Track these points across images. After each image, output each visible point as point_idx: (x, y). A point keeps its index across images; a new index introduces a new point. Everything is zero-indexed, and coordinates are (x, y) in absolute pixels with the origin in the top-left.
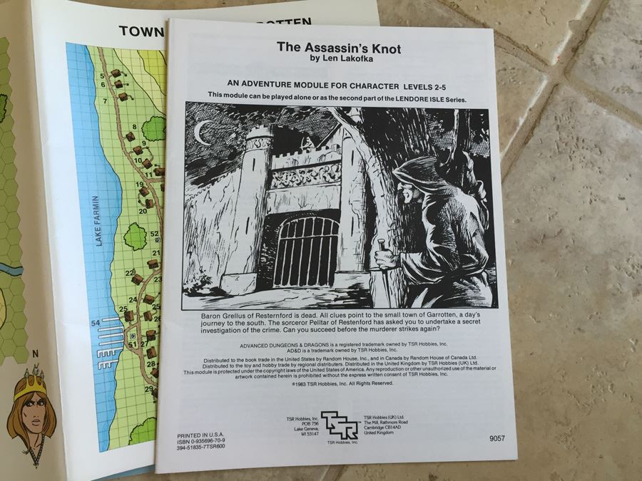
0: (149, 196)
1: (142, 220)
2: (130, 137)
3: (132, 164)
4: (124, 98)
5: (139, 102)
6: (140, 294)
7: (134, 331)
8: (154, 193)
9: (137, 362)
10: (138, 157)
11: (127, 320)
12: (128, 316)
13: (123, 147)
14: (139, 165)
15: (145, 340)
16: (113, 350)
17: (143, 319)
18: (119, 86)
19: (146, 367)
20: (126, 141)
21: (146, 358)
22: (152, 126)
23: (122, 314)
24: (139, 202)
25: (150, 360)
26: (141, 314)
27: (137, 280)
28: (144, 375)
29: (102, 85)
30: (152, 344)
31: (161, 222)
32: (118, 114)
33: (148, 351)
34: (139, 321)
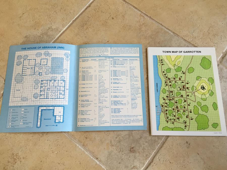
1: (165, 88)
2: (164, 72)
3: (164, 77)
4: (163, 65)
5: (166, 65)
6: (165, 102)
7: (163, 109)
8: (168, 83)
9: (164, 115)
12: (162, 106)
14: (165, 77)
15: (165, 111)
18: (162, 62)
19: (166, 116)
20: (163, 73)
22: (168, 70)
23: (161, 105)
24: (165, 84)
27: (164, 99)
28: (165, 118)
29: (159, 62)
30: (167, 112)
31: (169, 89)
32: (162, 68)
33: (166, 113)
34: (164, 107)
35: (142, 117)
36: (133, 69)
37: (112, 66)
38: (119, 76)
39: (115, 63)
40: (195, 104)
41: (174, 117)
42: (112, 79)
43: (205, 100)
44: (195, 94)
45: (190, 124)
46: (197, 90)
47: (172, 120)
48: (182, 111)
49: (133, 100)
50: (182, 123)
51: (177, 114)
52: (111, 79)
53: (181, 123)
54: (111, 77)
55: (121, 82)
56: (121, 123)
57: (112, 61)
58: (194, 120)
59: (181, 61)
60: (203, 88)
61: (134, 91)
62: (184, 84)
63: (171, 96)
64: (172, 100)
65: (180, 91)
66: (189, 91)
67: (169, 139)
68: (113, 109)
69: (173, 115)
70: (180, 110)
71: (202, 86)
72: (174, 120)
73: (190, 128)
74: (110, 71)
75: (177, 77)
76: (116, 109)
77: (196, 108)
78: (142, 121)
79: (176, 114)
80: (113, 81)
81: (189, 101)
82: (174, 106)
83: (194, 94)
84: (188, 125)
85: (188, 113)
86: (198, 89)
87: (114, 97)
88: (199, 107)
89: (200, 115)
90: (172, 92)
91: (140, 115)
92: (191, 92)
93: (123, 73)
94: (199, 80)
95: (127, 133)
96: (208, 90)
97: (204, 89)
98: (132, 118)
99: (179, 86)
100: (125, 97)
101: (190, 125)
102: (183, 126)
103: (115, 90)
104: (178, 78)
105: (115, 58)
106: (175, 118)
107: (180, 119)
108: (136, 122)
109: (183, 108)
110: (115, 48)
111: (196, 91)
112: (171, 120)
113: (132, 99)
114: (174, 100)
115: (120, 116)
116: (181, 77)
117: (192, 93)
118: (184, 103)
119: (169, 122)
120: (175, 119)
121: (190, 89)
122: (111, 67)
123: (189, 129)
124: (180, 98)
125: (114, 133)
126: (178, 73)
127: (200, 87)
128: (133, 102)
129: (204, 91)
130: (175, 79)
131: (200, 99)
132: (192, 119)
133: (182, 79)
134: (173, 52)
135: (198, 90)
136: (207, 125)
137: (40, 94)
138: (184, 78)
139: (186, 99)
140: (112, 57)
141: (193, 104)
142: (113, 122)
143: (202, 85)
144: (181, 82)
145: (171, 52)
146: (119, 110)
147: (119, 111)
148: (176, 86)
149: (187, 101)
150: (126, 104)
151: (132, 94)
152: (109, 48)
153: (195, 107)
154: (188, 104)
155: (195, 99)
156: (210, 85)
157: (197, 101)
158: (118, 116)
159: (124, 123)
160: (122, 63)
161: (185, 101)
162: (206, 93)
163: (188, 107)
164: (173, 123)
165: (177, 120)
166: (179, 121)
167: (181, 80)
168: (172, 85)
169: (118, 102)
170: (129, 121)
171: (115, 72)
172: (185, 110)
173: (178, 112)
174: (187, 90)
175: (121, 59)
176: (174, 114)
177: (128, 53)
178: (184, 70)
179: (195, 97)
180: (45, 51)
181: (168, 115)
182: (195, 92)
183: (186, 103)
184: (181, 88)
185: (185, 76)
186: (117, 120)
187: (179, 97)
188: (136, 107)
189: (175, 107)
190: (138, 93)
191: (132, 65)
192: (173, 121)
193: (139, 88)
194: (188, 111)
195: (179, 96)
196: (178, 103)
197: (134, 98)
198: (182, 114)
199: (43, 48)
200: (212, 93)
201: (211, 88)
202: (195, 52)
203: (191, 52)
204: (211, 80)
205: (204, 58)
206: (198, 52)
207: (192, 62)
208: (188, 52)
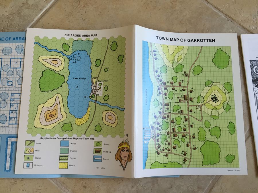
0: (160, 91)
1: (158, 98)
2: (157, 72)
3: (156, 80)
4: (156, 59)
5: (160, 61)
6: (156, 121)
7: (154, 133)
8: (162, 90)
9: (154, 143)
10: (158, 78)
11: (152, 129)
12: (152, 128)
13: (155, 74)
14: (158, 80)
15: (156, 136)
16: (148, 138)
17: (156, 129)
18: (155, 55)
19: (156, 145)
20: (155, 72)
21: (156, 142)
22: (163, 69)
23: (151, 127)
24: (158, 92)
25: (157, 143)
26: (156, 128)
27: (155, 117)
28: (155, 147)
29: (151, 54)
30: (158, 137)
31: (163, 99)
32: (154, 64)
33: (157, 140)
34: (155, 130)
40: (202, 124)
41: (169, 145)
43: (217, 118)
44: (201, 108)
46: (205, 102)
47: (165, 151)
48: (180, 136)
50: (180, 155)
51: (173, 140)
53: (178, 155)
58: (197, 151)
59: (184, 55)
60: (215, 99)
62: (185, 92)
63: (166, 111)
64: (167, 118)
65: (179, 104)
66: (192, 104)
69: (167, 143)
70: (178, 134)
71: (214, 96)
72: (169, 150)
75: (175, 81)
77: (201, 132)
79: (171, 141)
81: (192, 120)
82: (169, 128)
83: (200, 109)
84: (189, 157)
85: (190, 139)
86: (207, 101)
88: (207, 130)
89: (208, 143)
90: (168, 105)
92: (196, 106)
94: (210, 85)
96: (222, 102)
97: (216, 101)
99: (179, 96)
101: (192, 158)
102: (180, 160)
104: (178, 83)
106: (169, 147)
107: (177, 148)
109: (183, 131)
111: (204, 105)
112: (163, 150)
114: (169, 118)
116: (181, 82)
117: (198, 107)
118: (184, 122)
119: (161, 154)
120: (170, 148)
121: (195, 100)
124: (179, 115)
126: (177, 75)
127: (211, 97)
129: (217, 104)
130: (173, 84)
131: (210, 118)
132: (195, 149)
133: (183, 85)
135: (207, 103)
137: (10, 117)
138: (186, 83)
139: (187, 117)
141: (197, 125)
143: (213, 94)
144: (181, 88)
148: (174, 95)
149: (189, 119)
153: (201, 129)
154: (191, 124)
155: (202, 116)
156: (226, 94)
157: (204, 121)
161: (186, 120)
162: (220, 107)
163: (189, 129)
164: (166, 155)
165: (173, 150)
166: (175, 152)
167: (182, 87)
168: (168, 94)
172: (186, 134)
173: (174, 137)
174: (190, 102)
176: (169, 142)
178: (187, 69)
179: (202, 113)
180: (17, 44)
181: (159, 143)
182: (203, 105)
183: (187, 123)
184: (181, 99)
185: (189, 79)
187: (177, 114)
189: (171, 130)
192: (167, 151)
194: (190, 136)
195: (177, 112)
196: (175, 124)
198: (180, 140)
199: (14, 39)
200: (228, 107)
201: (228, 99)
202: (206, 40)
203: (200, 40)
204: (228, 87)
205: (219, 50)
206: (210, 40)
207: (200, 57)
208: (195, 40)
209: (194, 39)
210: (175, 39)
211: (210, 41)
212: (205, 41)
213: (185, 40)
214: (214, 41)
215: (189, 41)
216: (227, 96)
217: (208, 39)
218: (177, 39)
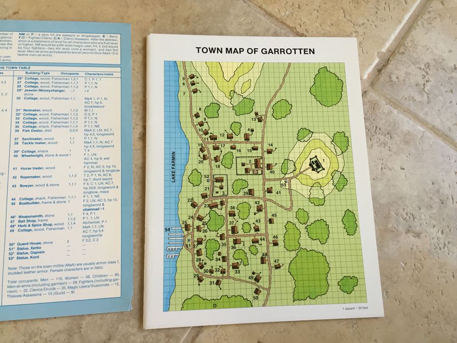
0: (205, 153)
1: (200, 167)
2: (197, 116)
3: (197, 132)
4: (195, 91)
5: (204, 94)
6: (195, 214)
7: (190, 237)
8: (208, 151)
9: (190, 257)
10: (200, 128)
11: (186, 230)
12: (187, 227)
13: (192, 122)
14: (201, 133)
15: (196, 243)
17: (196, 230)
18: (193, 84)
19: (195, 261)
20: (194, 118)
21: (196, 255)
22: (210, 109)
23: (183, 226)
24: (199, 156)
25: (198, 257)
26: (195, 227)
27: (194, 205)
28: (194, 266)
29: (184, 84)
30: (200, 246)
31: (211, 169)
32: (191, 101)
33: (197, 251)
34: (193, 231)
35: (117, 268)
36: (96, 105)
37: (22, 97)
38: (43, 129)
39: (33, 86)
40: (291, 217)
41: (224, 261)
42: (20, 141)
43: (320, 203)
44: (290, 185)
45: (270, 283)
46: (297, 172)
47: (215, 274)
48: (248, 241)
49: (89, 212)
50: (246, 282)
51: (232, 251)
52: (13, 141)
53: (243, 281)
54: (15, 135)
55: (51, 149)
56: (39, 292)
57: (23, 80)
58: (283, 271)
59: (254, 81)
60: (316, 165)
61: (94, 180)
62: (258, 153)
63: (217, 192)
64: (219, 207)
65: (244, 177)
66: (272, 176)
67: (203, 336)
68: (16, 246)
69: (218, 257)
70: (242, 239)
71: (314, 160)
72: (223, 272)
73: (272, 297)
74: (14, 112)
75: (237, 131)
76: (25, 246)
77: (291, 231)
78: (116, 280)
79: (228, 254)
80: (21, 147)
81: (271, 209)
82: (225, 226)
83: (287, 187)
84: (267, 286)
85: (268, 247)
86: (302, 170)
87: (20, 203)
88: (302, 228)
89: (304, 253)
90: (221, 180)
91: (112, 262)
92: (280, 179)
93: (61, 120)
94: (306, 139)
95: (62, 325)
96: (331, 171)
97: (319, 170)
98: (81, 275)
99: (244, 160)
100: (61, 200)
101: (273, 285)
102: (248, 290)
103: (26, 177)
104: (242, 135)
105: (33, 68)
106: (225, 265)
107: (241, 267)
108: (97, 286)
109: (253, 232)
110: (36, 35)
111: (295, 177)
112: (211, 272)
113: (87, 208)
114: (224, 206)
115: (40, 269)
116: (250, 133)
117: (283, 182)
118: (255, 214)
119: (207, 281)
120: (225, 267)
121: (276, 169)
122: (19, 98)
123: (267, 300)
124: (245, 200)
125: (15, 328)
126: (241, 119)
127: (308, 161)
128: (91, 217)
129: (320, 175)
130: (232, 138)
131: (307, 203)
132: (278, 267)
133: (252, 139)
134: (229, 51)
135: (301, 173)
136: (324, 283)
138: (260, 135)
139: (262, 203)
140: (24, 65)
141: (282, 218)
142: (11, 292)
143: (312, 155)
144: (250, 146)
145: (221, 52)
146: (37, 248)
147: (39, 250)
148: (234, 160)
149: (266, 207)
150: (66, 226)
151: (88, 190)
152: (16, 34)
153: (290, 225)
154: (270, 216)
155: (291, 200)
156: (337, 156)
157: (295, 209)
158: (33, 270)
159: (53, 292)
160: (59, 85)
161: (259, 209)
162: (326, 181)
163: (266, 227)
164: (218, 283)
165: (232, 272)
166: (237, 275)
167: (251, 143)
168: (221, 157)
169: (34, 221)
170: (69, 285)
171: (31, 115)
172: (259, 238)
173: (235, 244)
174: (267, 172)
175: (55, 72)
176: (224, 254)
177: (82, 51)
178: (260, 108)
179: (291, 195)
181: (202, 257)
182: (292, 178)
183: (261, 215)
184: (249, 166)
185: (264, 127)
186: (28, 282)
187: (241, 197)
188: (98, 233)
189: (227, 230)
190: (107, 185)
191: (93, 93)
192: (219, 274)
193: (113, 171)
194: (268, 241)
195: (241, 194)
196: (236, 217)
197: (94, 203)
198: (247, 250)
200: (342, 180)
201: (341, 165)
202: (298, 51)
203: (285, 51)
204: (342, 141)
205: (324, 70)
206: (305, 51)
207: (286, 84)
208: (276, 51)
209: (275, 49)
210: (236, 49)
211: (305, 53)
212: (295, 53)
213: (255, 50)
214: (314, 53)
215: (265, 52)
216: (340, 159)
217: (300, 49)
218: (240, 49)
